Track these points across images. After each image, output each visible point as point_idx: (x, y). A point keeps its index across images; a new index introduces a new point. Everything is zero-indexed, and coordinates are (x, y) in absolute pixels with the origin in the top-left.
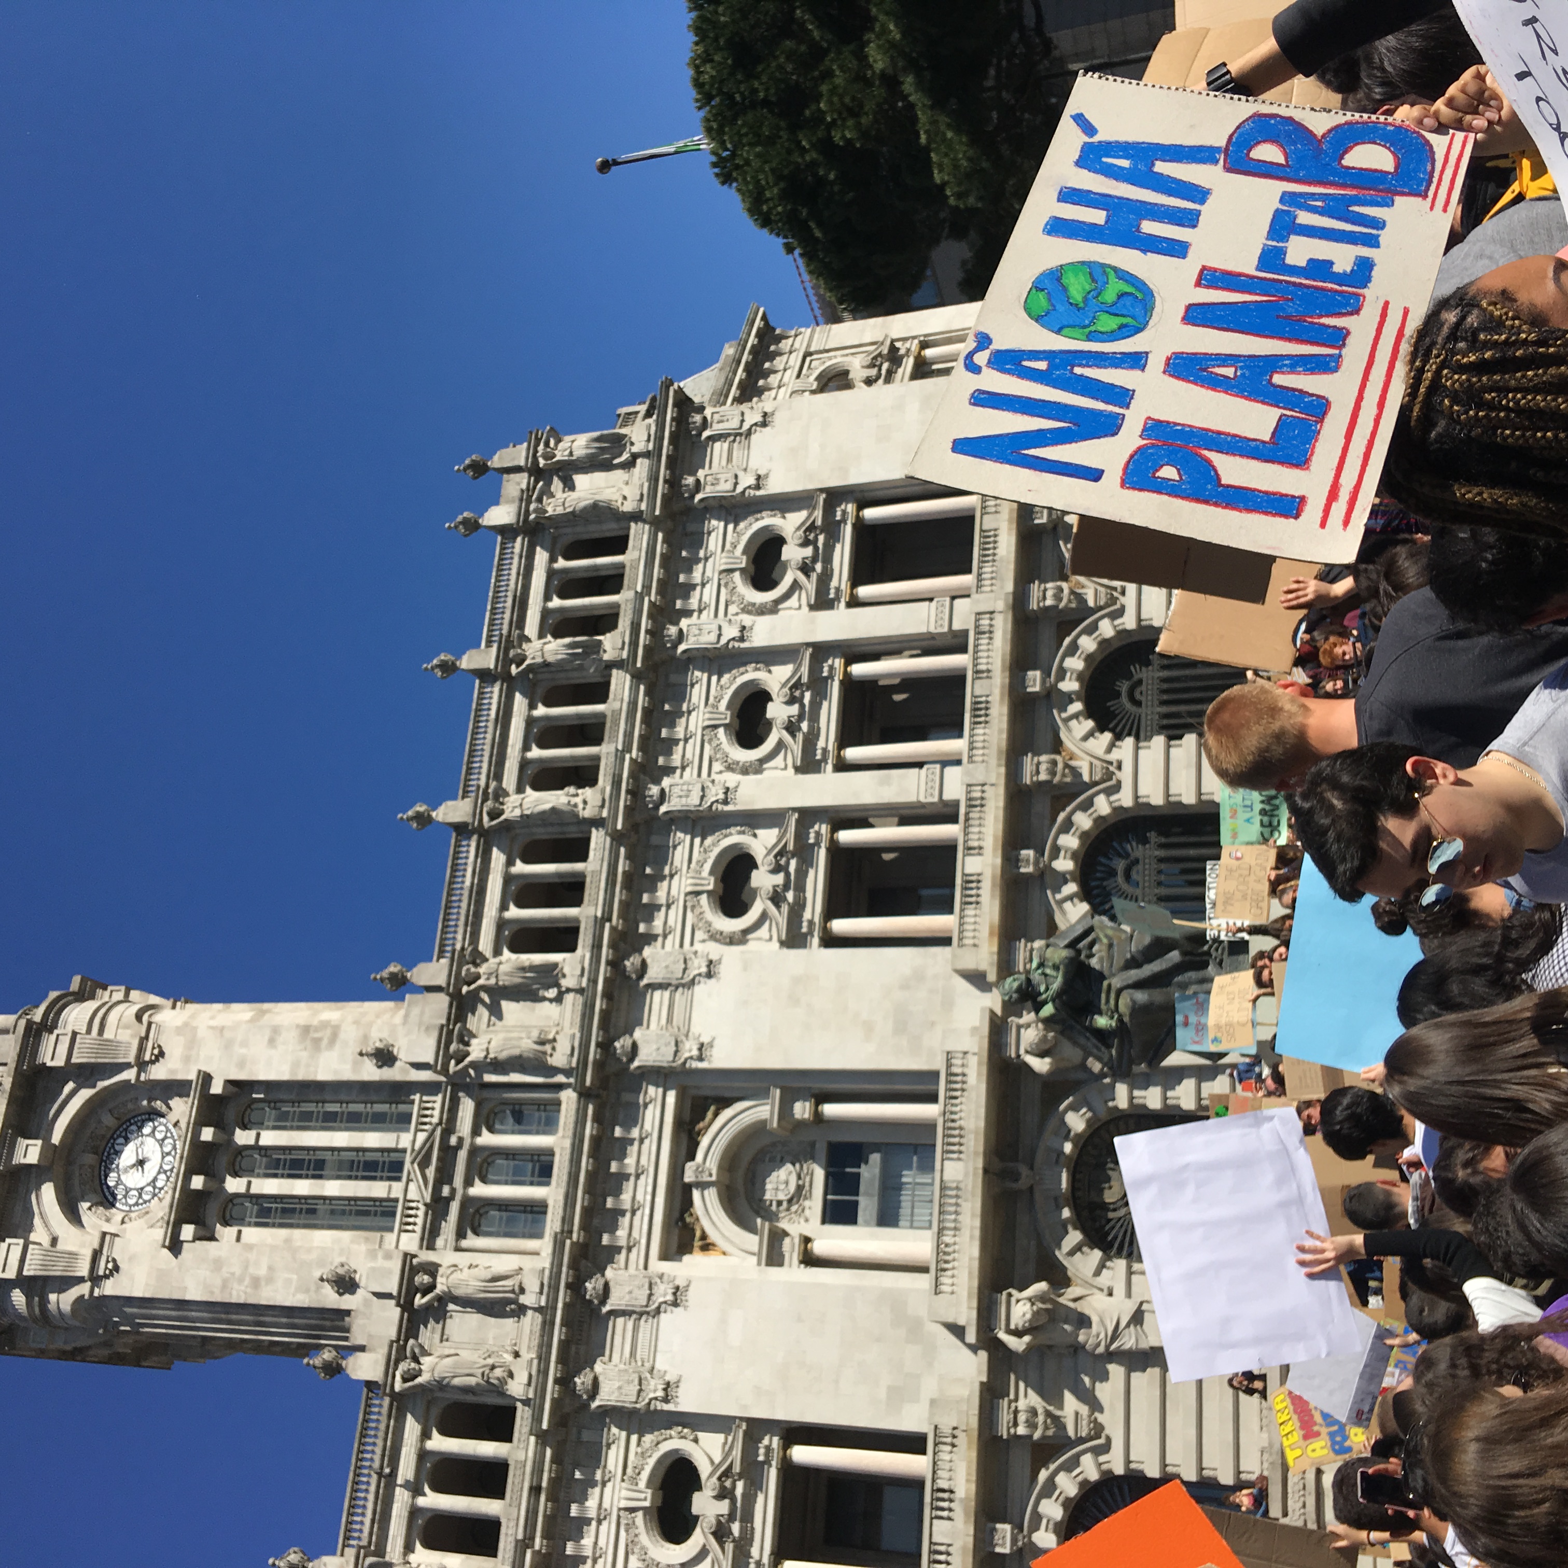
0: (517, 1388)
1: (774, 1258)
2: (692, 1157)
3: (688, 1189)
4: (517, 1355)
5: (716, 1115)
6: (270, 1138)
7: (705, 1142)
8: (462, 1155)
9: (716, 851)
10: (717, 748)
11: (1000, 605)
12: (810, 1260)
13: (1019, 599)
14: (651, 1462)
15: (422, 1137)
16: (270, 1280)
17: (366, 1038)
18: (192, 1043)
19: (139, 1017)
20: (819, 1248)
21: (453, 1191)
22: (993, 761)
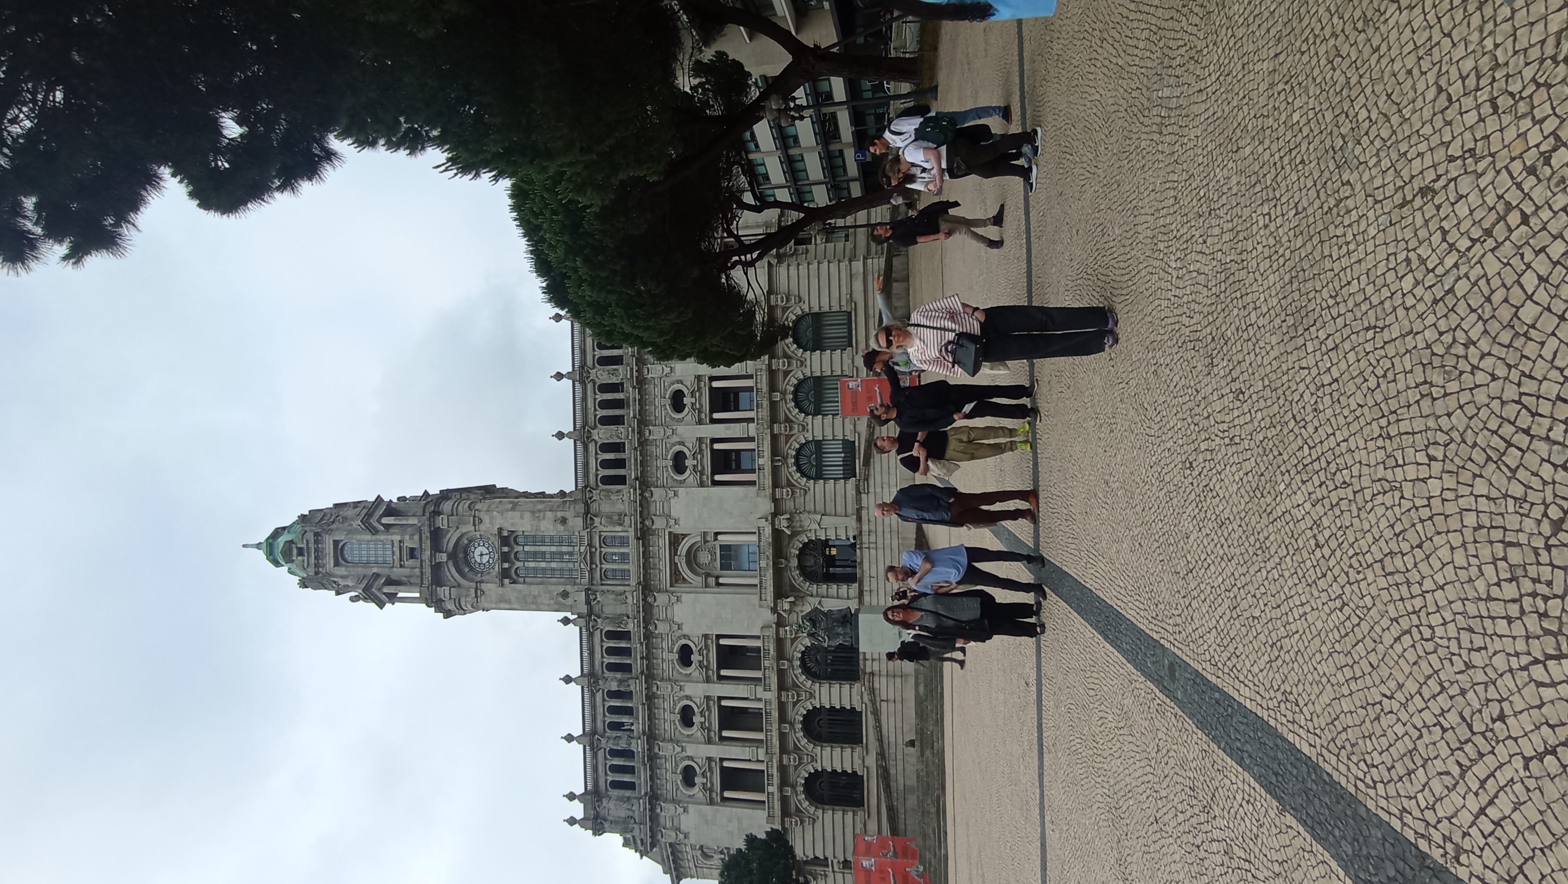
0: (630, 627)
1: (707, 586)
2: (676, 554)
3: (676, 564)
4: (628, 617)
5: (683, 539)
6: (527, 548)
7: (680, 549)
8: (598, 553)
9: (672, 451)
10: (667, 413)
11: (764, 367)
12: (718, 584)
13: (770, 365)
14: (677, 646)
15: (583, 549)
16: (539, 596)
17: (556, 516)
18: (492, 518)
19: (469, 507)
20: (721, 580)
21: (597, 566)
22: (766, 426)
